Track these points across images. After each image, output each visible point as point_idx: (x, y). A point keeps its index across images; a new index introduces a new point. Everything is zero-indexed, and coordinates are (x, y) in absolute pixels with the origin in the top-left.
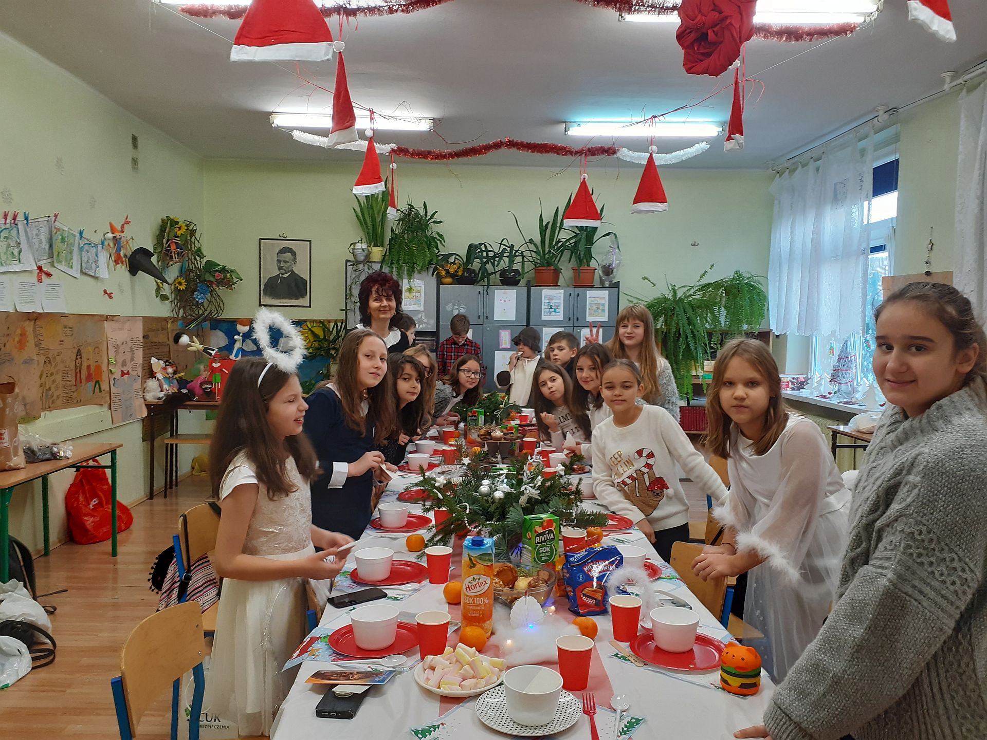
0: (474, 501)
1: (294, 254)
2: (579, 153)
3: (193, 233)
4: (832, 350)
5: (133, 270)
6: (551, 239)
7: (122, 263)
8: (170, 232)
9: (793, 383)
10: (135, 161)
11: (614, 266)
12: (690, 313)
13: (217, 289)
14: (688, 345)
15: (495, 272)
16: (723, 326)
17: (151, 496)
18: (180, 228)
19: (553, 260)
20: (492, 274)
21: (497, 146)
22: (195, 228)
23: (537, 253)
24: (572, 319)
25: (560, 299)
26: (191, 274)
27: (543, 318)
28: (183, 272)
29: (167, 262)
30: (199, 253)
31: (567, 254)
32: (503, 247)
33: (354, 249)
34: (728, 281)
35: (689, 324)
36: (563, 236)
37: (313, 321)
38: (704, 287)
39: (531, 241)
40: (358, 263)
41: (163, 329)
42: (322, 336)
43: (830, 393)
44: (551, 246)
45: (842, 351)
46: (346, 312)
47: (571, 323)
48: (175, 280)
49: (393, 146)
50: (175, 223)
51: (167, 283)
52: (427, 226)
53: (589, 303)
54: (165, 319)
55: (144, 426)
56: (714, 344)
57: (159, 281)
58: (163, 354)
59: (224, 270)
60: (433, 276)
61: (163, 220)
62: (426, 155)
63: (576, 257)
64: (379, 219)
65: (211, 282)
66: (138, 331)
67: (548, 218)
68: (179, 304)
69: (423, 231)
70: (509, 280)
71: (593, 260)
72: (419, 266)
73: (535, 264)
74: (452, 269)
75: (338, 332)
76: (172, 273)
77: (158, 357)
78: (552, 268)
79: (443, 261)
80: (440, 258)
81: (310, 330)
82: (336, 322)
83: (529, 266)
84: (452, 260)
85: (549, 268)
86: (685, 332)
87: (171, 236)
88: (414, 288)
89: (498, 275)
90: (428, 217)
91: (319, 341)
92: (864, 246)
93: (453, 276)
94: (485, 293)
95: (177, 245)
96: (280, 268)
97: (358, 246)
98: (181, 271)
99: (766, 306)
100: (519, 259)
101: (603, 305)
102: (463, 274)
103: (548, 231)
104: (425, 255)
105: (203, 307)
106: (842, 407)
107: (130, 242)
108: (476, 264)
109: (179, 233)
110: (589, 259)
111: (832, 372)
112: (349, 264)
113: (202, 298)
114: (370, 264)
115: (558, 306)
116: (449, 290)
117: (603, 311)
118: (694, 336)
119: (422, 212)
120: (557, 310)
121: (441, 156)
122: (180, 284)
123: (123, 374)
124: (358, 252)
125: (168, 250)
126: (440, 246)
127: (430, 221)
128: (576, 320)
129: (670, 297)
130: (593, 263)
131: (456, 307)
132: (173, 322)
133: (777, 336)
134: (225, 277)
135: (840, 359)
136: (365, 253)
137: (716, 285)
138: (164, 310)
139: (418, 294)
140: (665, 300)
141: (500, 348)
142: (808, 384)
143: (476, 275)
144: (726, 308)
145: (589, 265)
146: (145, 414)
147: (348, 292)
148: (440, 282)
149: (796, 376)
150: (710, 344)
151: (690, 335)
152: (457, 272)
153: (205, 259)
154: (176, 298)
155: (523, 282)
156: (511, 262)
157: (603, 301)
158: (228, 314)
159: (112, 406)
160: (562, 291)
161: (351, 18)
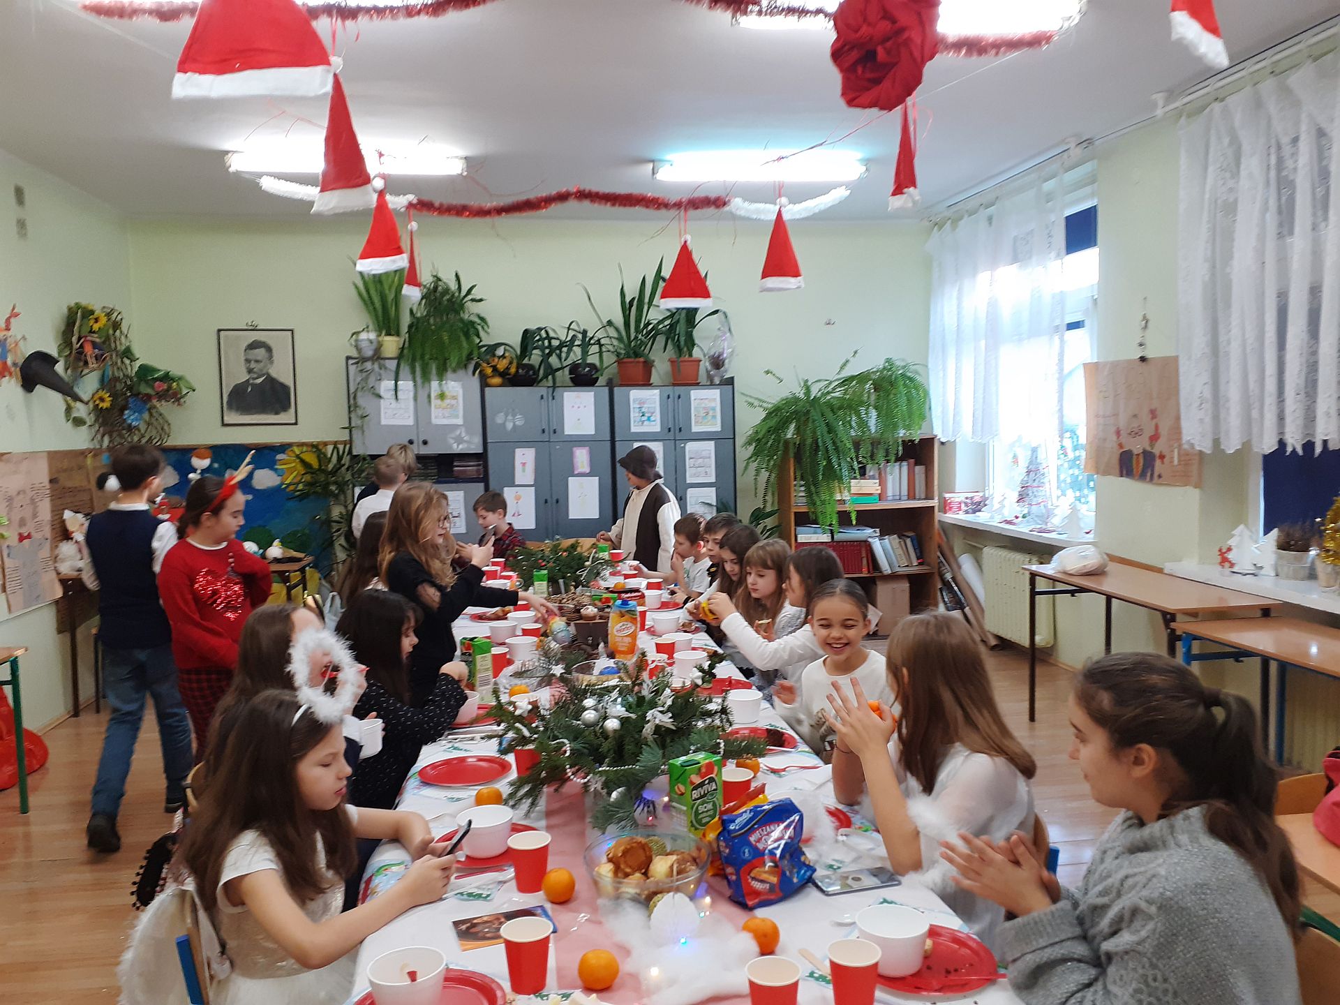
0: (575, 735)
1: (269, 349)
2: (678, 205)
3: (116, 326)
4: (1015, 460)
5: (29, 384)
6: (638, 321)
7: (11, 374)
8: (81, 326)
9: (966, 504)
10: (21, 224)
11: (725, 355)
12: (830, 416)
13: (158, 405)
14: (829, 461)
15: (562, 368)
16: (873, 431)
17: (76, 712)
18: (97, 320)
19: (643, 348)
20: (558, 370)
21: (562, 197)
22: (119, 317)
23: (620, 339)
24: (672, 430)
25: (655, 402)
26: (118, 384)
27: (634, 429)
28: (106, 383)
29: (80, 370)
30: (128, 353)
31: (661, 340)
32: (571, 333)
33: (356, 341)
34: (877, 371)
35: (829, 432)
36: (654, 315)
37: (302, 444)
38: (846, 381)
39: (610, 323)
40: (364, 360)
41: (80, 468)
42: (315, 464)
43: (1017, 517)
44: (637, 330)
45: (1031, 463)
46: (351, 431)
47: (671, 435)
48: (93, 395)
49: (411, 198)
50: (88, 313)
51: (81, 401)
52: (462, 306)
53: (695, 408)
54: (83, 453)
55: (58, 611)
56: (863, 457)
57: (69, 398)
58: (81, 503)
59: (167, 377)
60: (474, 374)
61: (70, 309)
62: (460, 211)
63: (674, 345)
64: (391, 296)
65: (149, 397)
66: (42, 474)
67: (632, 293)
68: (101, 429)
69: (457, 313)
70: (583, 378)
71: (696, 348)
72: (453, 361)
73: (618, 355)
74: (502, 365)
75: (340, 458)
76: (89, 385)
77: (76, 509)
78: (642, 359)
79: (486, 355)
80: (484, 349)
81: (298, 456)
82: (335, 444)
83: (609, 359)
84: (500, 352)
85: (637, 360)
86: (824, 443)
87: (85, 331)
88: (447, 393)
89: (567, 371)
90: (463, 293)
91: (312, 473)
92: (1057, 322)
93: (503, 374)
94: (550, 398)
95: (94, 345)
96: (250, 371)
97: (363, 336)
98: (102, 380)
99: (928, 403)
100: (595, 349)
101: (714, 409)
102: (517, 371)
103: (634, 309)
104: (460, 348)
105: (139, 430)
106: (1036, 537)
107: (21, 343)
108: (535, 357)
109: (96, 327)
110: (691, 348)
111: (1020, 489)
112: (351, 362)
113: (136, 419)
114: (382, 362)
115: (653, 413)
116: (499, 395)
117: (714, 417)
118: (837, 449)
119: (453, 286)
120: (652, 418)
121: (483, 213)
122: (102, 400)
123: (22, 538)
124: (364, 345)
125: (81, 351)
126: (482, 333)
127: (466, 299)
128: (677, 431)
129: (802, 396)
130: (696, 353)
131: (510, 417)
132: (95, 456)
133: (943, 443)
134: (170, 388)
135: (1029, 472)
136: (374, 346)
137: (862, 378)
138: (81, 439)
139: (453, 402)
140: (796, 400)
141: (576, 472)
142: (986, 505)
143: (536, 372)
144: (876, 408)
145: (691, 355)
146: (59, 593)
147: (352, 402)
148: (484, 384)
149: (970, 495)
150: (857, 457)
151: (831, 447)
152: (508, 368)
153: (137, 365)
154: (96, 421)
155: (602, 381)
156: (585, 353)
157: (713, 404)
158: (179, 438)
159: (7, 586)
160: (657, 392)
161: (349, 23)
